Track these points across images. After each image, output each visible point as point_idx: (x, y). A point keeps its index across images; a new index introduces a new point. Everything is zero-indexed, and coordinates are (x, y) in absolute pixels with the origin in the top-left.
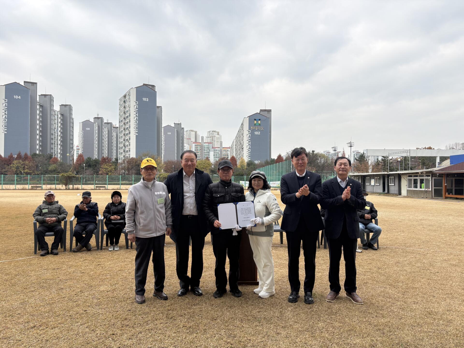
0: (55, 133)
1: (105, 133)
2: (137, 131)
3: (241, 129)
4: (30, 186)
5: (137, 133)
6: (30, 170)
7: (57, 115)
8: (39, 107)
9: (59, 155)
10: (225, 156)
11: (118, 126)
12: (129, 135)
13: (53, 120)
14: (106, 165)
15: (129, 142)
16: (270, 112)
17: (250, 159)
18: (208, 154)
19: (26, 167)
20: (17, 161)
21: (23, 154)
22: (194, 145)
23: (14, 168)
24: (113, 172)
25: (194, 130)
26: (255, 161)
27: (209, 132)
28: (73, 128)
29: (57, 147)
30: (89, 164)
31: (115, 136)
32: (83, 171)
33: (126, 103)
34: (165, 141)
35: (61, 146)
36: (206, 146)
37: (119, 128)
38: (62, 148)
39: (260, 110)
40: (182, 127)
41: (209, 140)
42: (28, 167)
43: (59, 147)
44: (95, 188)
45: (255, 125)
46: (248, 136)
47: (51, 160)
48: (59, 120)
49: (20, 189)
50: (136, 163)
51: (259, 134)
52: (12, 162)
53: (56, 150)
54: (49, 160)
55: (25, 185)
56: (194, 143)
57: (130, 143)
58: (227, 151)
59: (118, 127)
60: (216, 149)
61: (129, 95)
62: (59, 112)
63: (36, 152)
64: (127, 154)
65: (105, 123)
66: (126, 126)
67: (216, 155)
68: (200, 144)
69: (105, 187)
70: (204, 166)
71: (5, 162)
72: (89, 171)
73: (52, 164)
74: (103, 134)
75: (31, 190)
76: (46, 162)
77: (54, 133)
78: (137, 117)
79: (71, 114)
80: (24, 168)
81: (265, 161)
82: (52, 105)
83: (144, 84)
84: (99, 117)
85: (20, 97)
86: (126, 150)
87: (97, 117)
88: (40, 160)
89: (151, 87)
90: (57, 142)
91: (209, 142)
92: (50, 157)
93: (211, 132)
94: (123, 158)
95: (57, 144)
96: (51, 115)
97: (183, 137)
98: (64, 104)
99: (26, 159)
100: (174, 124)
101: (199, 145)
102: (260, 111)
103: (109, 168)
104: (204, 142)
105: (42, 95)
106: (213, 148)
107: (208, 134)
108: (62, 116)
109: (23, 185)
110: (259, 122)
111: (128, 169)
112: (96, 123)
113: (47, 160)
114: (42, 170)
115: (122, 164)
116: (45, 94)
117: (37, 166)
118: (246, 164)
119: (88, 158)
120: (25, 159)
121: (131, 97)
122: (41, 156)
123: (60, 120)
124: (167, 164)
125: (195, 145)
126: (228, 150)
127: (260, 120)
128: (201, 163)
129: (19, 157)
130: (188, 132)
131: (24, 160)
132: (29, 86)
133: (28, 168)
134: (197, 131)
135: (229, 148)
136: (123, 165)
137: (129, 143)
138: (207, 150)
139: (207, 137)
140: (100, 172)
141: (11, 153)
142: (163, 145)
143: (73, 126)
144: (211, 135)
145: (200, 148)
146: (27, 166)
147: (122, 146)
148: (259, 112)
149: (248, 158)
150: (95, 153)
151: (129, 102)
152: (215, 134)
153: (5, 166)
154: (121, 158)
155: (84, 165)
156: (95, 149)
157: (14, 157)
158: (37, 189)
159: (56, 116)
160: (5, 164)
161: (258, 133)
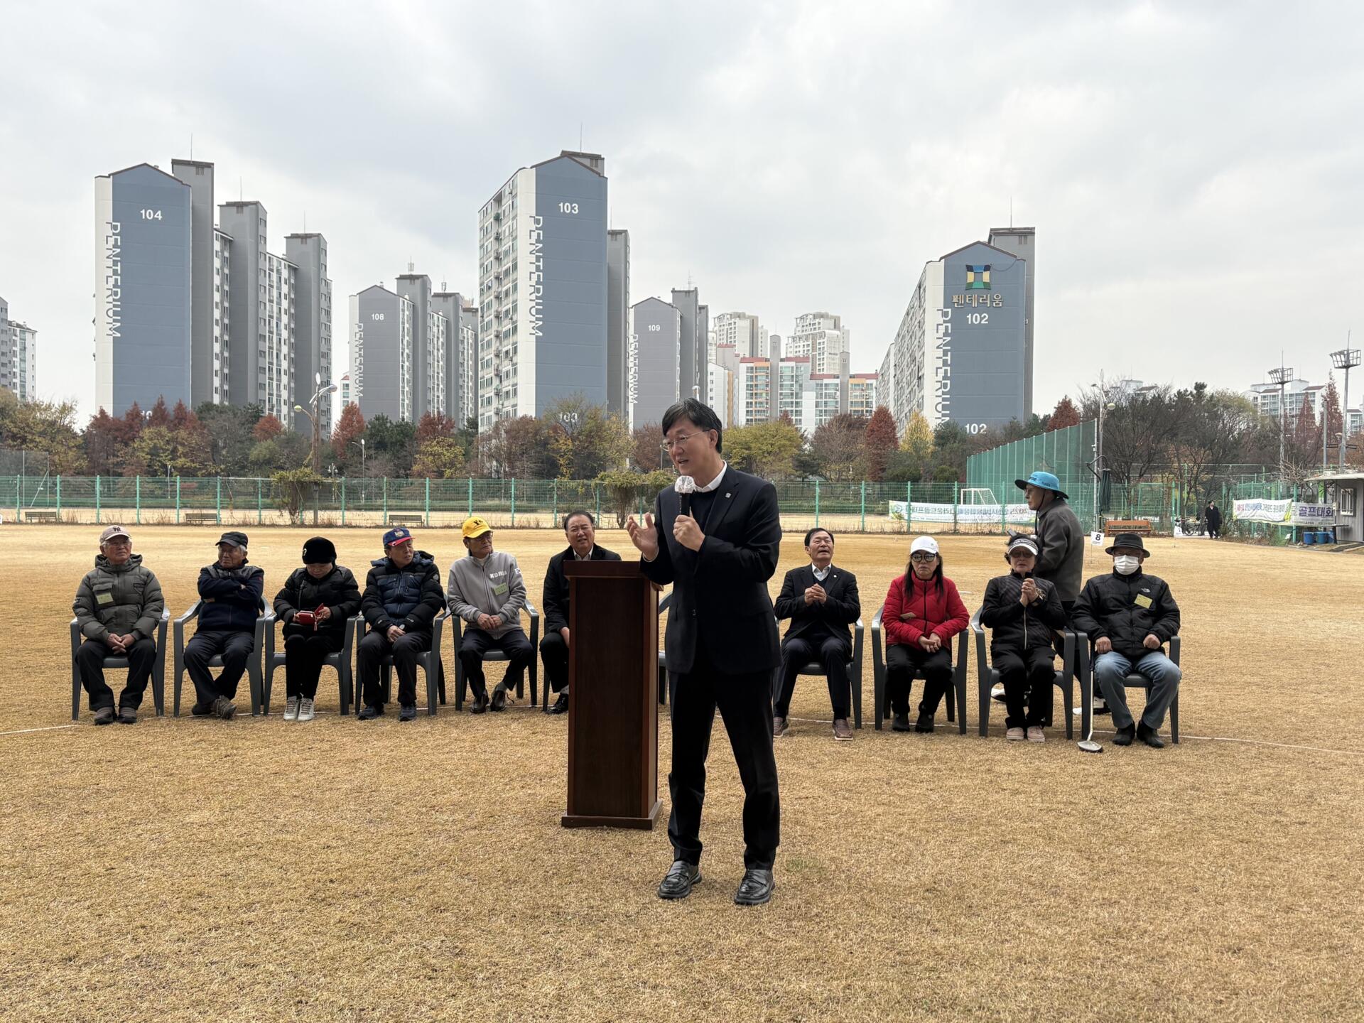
0: (272, 333)
1: (435, 329)
2: (541, 323)
3: (917, 304)
4: (183, 513)
5: (539, 328)
6: (192, 461)
7: (279, 272)
8: (221, 246)
9: (285, 409)
10: (860, 409)
11: (476, 305)
12: (514, 337)
13: (265, 287)
14: (435, 443)
15: (514, 361)
16: (1029, 237)
17: (947, 419)
18: (794, 400)
19: (180, 448)
20: (151, 430)
21: (170, 406)
22: (743, 367)
23: (143, 451)
24: (459, 466)
25: (747, 314)
26: (968, 426)
27: (802, 318)
28: (328, 313)
29: (279, 380)
30: (378, 438)
31: (470, 341)
32: (361, 463)
33: (503, 222)
34: (640, 355)
35: (291, 376)
36: (788, 373)
37: (479, 314)
38: (292, 385)
39: (991, 230)
40: (701, 303)
41: (801, 349)
42: (187, 450)
43: (285, 379)
44: (388, 521)
45: (969, 287)
46: (942, 329)
47: (256, 426)
48: (285, 289)
49: (151, 522)
50: (536, 434)
51: (983, 322)
52: (138, 432)
53: (275, 392)
54: (250, 425)
55: (166, 510)
56: (744, 360)
57: (516, 364)
58: (867, 389)
59: (477, 310)
60: (826, 381)
61: (511, 193)
62: (283, 262)
63: (212, 397)
64: (506, 403)
65: (437, 295)
66: (504, 303)
67: (826, 403)
68: (767, 364)
69: (419, 518)
70: (772, 445)
71: (117, 434)
72: (381, 464)
73: (260, 441)
74: (430, 335)
75: (183, 528)
76: (241, 432)
77: (267, 334)
78: (541, 274)
79: (321, 266)
80: (174, 455)
81: (1008, 424)
82: (260, 239)
83: (563, 152)
84: (414, 273)
85: (159, 212)
86: (504, 390)
87: (407, 273)
88: (222, 427)
89: (587, 162)
90: (279, 365)
91: (801, 354)
92: (256, 415)
93: (811, 316)
94: (494, 419)
95: (279, 372)
96: (257, 270)
97: (703, 342)
98: (301, 232)
99: (180, 424)
100: (671, 294)
101: (763, 368)
102: (990, 236)
103: (445, 453)
104: (783, 356)
105: (229, 205)
106: (813, 377)
107: (797, 326)
108: (292, 273)
109: (161, 511)
110: (986, 276)
111: (511, 458)
112: (407, 297)
113: (243, 424)
114: (230, 459)
115: (490, 438)
116: (237, 199)
117: (214, 446)
118: (930, 438)
119: (377, 419)
120: (177, 421)
121: (519, 201)
122: (226, 412)
123: (287, 286)
124: (644, 437)
125: (748, 368)
126: (872, 385)
127: (987, 268)
128: (763, 433)
129: (160, 415)
130: (726, 322)
131: (175, 425)
132: (189, 175)
133: (187, 452)
134: (757, 318)
135: (875, 376)
136: (494, 441)
137: (513, 365)
138: (792, 385)
139: (794, 338)
140: (415, 468)
141: (136, 405)
142: (632, 372)
143: (330, 307)
144: (809, 328)
145: (767, 377)
146: (183, 445)
147: (489, 376)
148: (985, 239)
149: (940, 415)
150: (403, 400)
151: (513, 219)
152: (826, 325)
153: (118, 446)
154: (487, 418)
155: (363, 442)
156: (403, 387)
157: (145, 417)
158: (205, 523)
159: (274, 276)
160: (115, 438)
161: (981, 319)
